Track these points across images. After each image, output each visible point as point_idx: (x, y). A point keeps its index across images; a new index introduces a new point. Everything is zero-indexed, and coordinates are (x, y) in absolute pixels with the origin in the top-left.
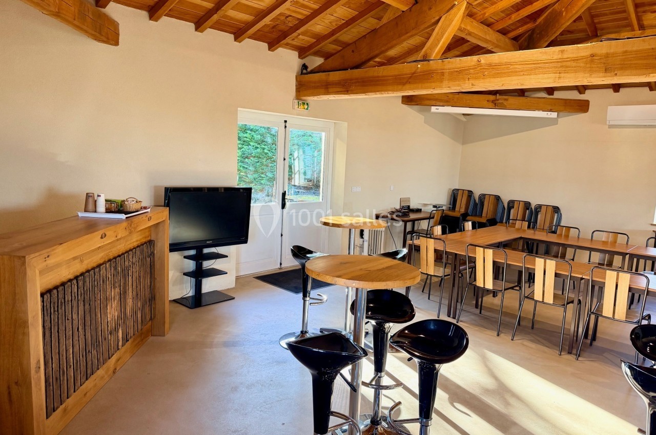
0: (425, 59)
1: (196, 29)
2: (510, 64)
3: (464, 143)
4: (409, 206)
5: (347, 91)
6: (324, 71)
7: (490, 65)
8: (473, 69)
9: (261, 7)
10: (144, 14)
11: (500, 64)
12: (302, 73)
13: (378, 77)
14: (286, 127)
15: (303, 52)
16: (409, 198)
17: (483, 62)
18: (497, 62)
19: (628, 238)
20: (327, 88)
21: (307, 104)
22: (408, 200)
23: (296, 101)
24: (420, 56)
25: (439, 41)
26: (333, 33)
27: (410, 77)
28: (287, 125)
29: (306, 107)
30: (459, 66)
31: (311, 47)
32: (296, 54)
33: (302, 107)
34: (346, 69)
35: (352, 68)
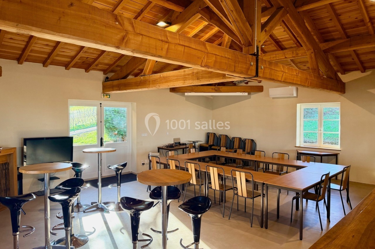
0: (144, 75)
1: (44, 66)
2: (169, 77)
3: (213, 109)
4: (180, 142)
5: (120, 89)
6: (112, 80)
7: (164, 77)
8: (158, 79)
9: (72, 55)
10: (16, 62)
11: (167, 77)
12: (106, 81)
13: (129, 83)
14: (101, 106)
15: (105, 71)
16: (180, 138)
17: (161, 76)
18: (166, 76)
19: (289, 156)
20: (113, 88)
21: (109, 95)
22: (179, 139)
23: (103, 94)
24: (142, 74)
25: (148, 67)
26: (115, 63)
27: (140, 83)
28: (101, 105)
29: (108, 97)
30: (154, 78)
31: (107, 69)
32: (102, 73)
33: (106, 97)
34: (119, 79)
35: (121, 79)
